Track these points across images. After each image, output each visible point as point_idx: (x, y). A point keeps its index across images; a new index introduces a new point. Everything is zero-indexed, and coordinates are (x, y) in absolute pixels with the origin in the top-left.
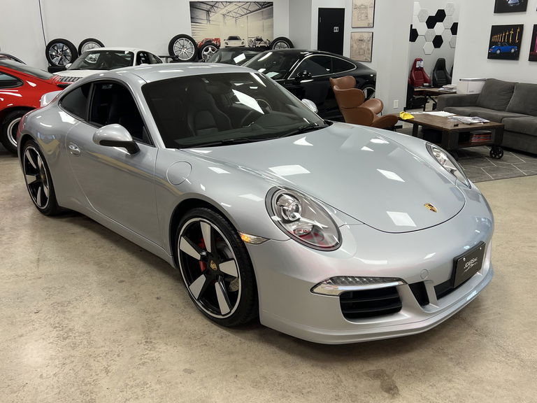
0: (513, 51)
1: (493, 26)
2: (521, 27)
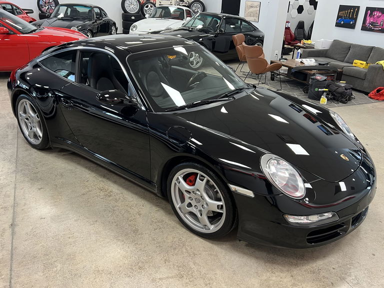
0: (352, 23)
1: (340, 5)
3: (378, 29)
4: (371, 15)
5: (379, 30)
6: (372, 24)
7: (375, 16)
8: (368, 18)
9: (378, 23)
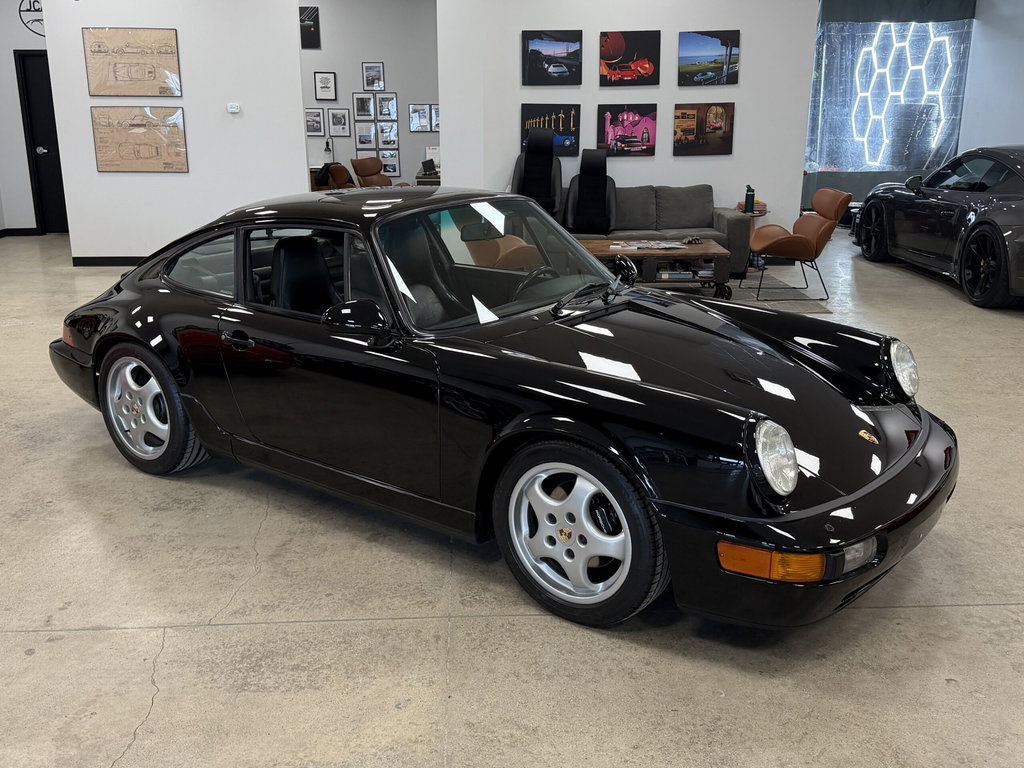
0: (568, 143)
1: (523, 105)
2: (577, 108)
3: (639, 149)
4: (614, 121)
5: (643, 150)
6: (622, 139)
7: (626, 123)
8: (609, 129)
9: (636, 137)
